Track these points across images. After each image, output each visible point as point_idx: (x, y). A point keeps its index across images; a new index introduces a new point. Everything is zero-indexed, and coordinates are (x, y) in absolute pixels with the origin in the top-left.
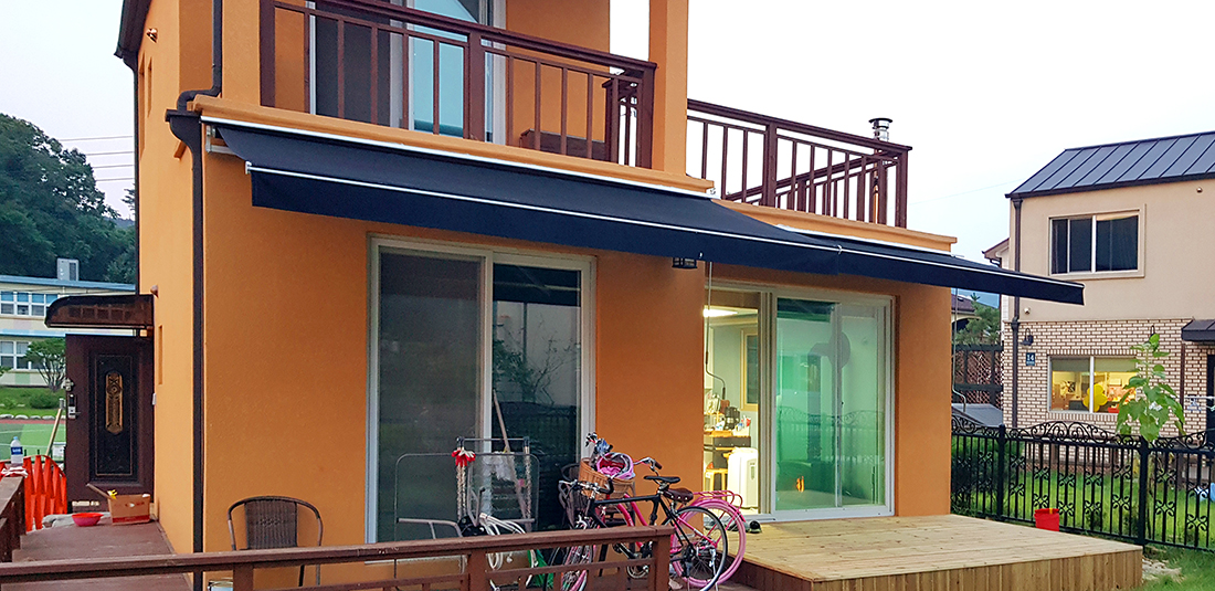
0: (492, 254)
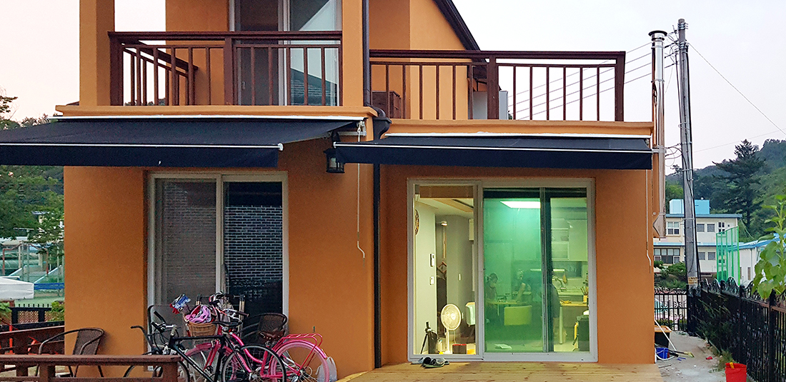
0: (221, 178)
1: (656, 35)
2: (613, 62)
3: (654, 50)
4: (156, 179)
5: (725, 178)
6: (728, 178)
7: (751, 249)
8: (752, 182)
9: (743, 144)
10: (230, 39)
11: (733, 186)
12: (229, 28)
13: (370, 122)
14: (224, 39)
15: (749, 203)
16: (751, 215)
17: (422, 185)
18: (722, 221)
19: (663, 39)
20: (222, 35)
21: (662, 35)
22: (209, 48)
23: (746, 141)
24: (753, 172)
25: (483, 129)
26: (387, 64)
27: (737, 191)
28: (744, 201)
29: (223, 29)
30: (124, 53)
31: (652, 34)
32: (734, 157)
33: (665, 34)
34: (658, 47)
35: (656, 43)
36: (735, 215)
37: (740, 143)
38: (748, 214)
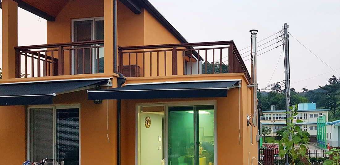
0: (55, 107)
1: (253, 32)
2: (228, 46)
3: (252, 38)
4: (30, 109)
5: (324, 93)
6: (326, 93)
7: (332, 125)
8: (336, 94)
9: (332, 78)
10: (60, 47)
11: (328, 96)
12: (71, 41)
13: (115, 80)
14: (58, 47)
15: (335, 103)
16: (336, 109)
17: (143, 106)
18: (321, 112)
19: (256, 34)
20: (57, 45)
21: (256, 32)
22: (53, 51)
23: (334, 76)
24: (336, 90)
25: (168, 80)
26: (129, 53)
27: (329, 99)
28: (332, 103)
29: (69, 42)
30: (21, 55)
31: (251, 31)
32: (329, 84)
33: (257, 31)
34: (254, 37)
35: (253, 36)
36: (327, 110)
37: (331, 77)
38: (334, 109)
